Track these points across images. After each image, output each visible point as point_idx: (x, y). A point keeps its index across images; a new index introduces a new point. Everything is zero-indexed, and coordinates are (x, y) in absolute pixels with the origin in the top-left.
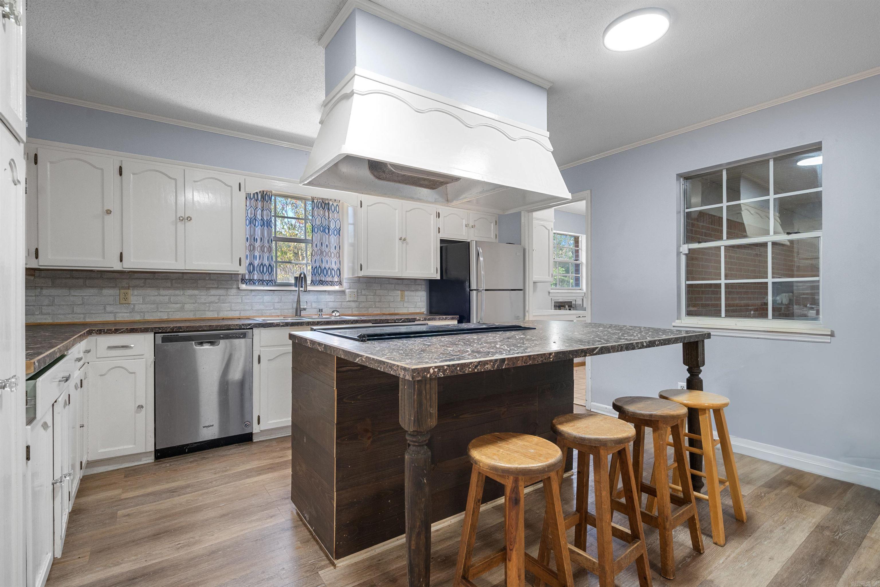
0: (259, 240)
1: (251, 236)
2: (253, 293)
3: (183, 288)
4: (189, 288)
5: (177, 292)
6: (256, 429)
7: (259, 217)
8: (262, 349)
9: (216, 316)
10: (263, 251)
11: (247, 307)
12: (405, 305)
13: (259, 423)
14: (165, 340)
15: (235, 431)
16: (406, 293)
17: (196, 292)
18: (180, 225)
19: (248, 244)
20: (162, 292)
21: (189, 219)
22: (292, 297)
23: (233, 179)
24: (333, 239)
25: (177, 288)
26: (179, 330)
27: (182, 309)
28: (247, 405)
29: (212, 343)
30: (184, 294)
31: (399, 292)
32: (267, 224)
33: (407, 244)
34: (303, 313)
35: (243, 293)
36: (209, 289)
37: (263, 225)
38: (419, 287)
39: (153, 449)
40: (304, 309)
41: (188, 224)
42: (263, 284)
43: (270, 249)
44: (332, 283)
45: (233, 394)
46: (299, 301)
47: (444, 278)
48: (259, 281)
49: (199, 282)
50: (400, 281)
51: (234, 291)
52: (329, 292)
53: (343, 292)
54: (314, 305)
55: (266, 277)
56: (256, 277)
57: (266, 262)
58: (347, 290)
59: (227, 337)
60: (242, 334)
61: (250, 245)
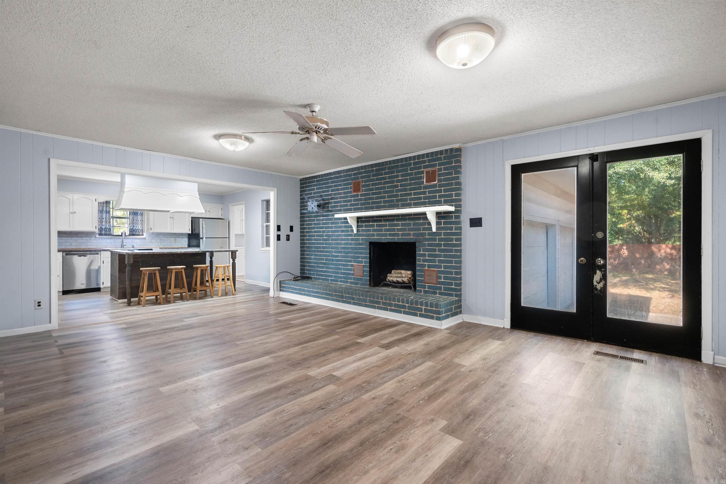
0: (105, 219)
1: (101, 217)
2: (102, 239)
3: (72, 237)
4: (74, 237)
5: (69, 238)
6: (102, 286)
7: (105, 209)
8: (104, 259)
9: (86, 247)
10: (107, 223)
11: (99, 244)
12: (177, 244)
13: (103, 284)
14: (66, 254)
15: (94, 286)
16: (177, 239)
17: (77, 238)
18: (71, 215)
19: (100, 220)
20: (62, 238)
21: (75, 213)
22: (120, 240)
23: (93, 198)
24: (139, 218)
25: (69, 237)
26: (72, 251)
27: (71, 245)
28: (99, 279)
29: (84, 256)
30: (72, 239)
31: (173, 238)
32: (108, 212)
33: (174, 219)
34: (124, 247)
35: (97, 239)
36: (83, 237)
37: (106, 213)
38: (184, 237)
39: (62, 290)
40: (125, 245)
41: (74, 214)
42: (106, 235)
43: (110, 222)
44: (139, 235)
45: (93, 275)
46: (123, 242)
47: (193, 233)
48: (105, 234)
49: (78, 235)
50: (173, 234)
51: (93, 238)
52: (138, 238)
53: (145, 238)
54: (131, 244)
55: (108, 233)
56: (103, 233)
57: (108, 227)
58: (147, 238)
59: (90, 254)
60: (96, 253)
61: (101, 221)
